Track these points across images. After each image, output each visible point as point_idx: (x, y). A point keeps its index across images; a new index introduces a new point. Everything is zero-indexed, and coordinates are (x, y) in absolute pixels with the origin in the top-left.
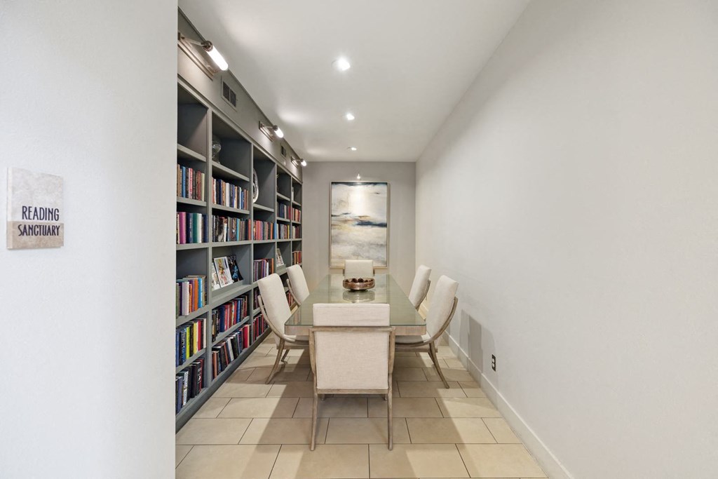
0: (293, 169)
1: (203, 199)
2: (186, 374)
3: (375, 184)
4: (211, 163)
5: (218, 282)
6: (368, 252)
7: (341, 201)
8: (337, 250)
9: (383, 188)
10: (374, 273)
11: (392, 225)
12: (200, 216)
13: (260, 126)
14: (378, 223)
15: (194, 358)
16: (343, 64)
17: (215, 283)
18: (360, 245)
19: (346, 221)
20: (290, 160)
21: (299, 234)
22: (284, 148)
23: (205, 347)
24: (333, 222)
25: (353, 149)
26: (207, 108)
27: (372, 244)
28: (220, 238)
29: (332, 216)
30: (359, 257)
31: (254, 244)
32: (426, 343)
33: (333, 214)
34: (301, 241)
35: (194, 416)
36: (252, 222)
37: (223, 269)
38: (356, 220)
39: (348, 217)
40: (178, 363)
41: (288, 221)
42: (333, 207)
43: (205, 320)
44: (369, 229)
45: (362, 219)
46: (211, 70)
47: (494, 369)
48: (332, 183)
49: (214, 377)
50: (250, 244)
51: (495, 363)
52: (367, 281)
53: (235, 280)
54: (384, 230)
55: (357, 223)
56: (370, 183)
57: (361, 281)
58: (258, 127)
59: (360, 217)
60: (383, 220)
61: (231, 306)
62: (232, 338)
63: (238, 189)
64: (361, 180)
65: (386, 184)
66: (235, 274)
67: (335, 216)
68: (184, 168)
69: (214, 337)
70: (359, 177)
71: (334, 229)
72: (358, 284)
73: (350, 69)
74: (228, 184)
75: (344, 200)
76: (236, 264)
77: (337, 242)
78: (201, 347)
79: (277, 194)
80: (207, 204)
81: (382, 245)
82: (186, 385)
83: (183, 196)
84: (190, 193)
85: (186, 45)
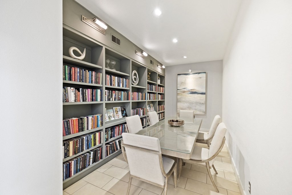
0: (159, 70)
1: (101, 83)
2: (92, 153)
3: (199, 73)
4: (104, 69)
5: (114, 117)
6: (196, 106)
7: (182, 83)
8: (180, 105)
9: (204, 75)
10: (194, 117)
11: (208, 94)
12: (99, 91)
13: (136, 52)
14: (200, 92)
15: (96, 147)
16: (158, 12)
17: (112, 117)
18: (191, 103)
19: (184, 92)
20: (157, 66)
21: (163, 98)
22: (152, 61)
23: (102, 143)
24: (178, 93)
25: (185, 57)
26: (102, 47)
27: (197, 103)
28: (111, 99)
29: (178, 90)
30: (191, 109)
31: (132, 102)
32: (204, 162)
33: (178, 89)
34: (164, 101)
35: (97, 170)
36: (130, 92)
37: (118, 112)
38: (189, 91)
39: (185, 90)
40: (87, 148)
41: (156, 92)
42: (178, 86)
43: (102, 132)
44: (196, 95)
45: (192, 91)
46: (103, 30)
47: (250, 192)
48: (178, 75)
49: (107, 155)
50: (130, 102)
51: (250, 188)
52: (180, 122)
53: (124, 117)
54: (204, 96)
55: (190, 93)
56: (197, 73)
57: (177, 121)
58: (135, 53)
59: (191, 90)
60: (204, 91)
61: (119, 127)
62: (119, 140)
63: (123, 79)
64: (192, 72)
65: (205, 73)
66: (124, 114)
67: (179, 90)
68: (90, 72)
69: (107, 140)
70: (190, 71)
71: (179, 95)
72: (175, 123)
73: (162, 14)
74: (116, 78)
75: (183, 82)
76: (125, 110)
77: (180, 102)
78: (100, 142)
79: (147, 81)
80: (103, 86)
81: (202, 103)
82: (92, 157)
83: (89, 83)
84: (94, 81)
85: (87, 22)
